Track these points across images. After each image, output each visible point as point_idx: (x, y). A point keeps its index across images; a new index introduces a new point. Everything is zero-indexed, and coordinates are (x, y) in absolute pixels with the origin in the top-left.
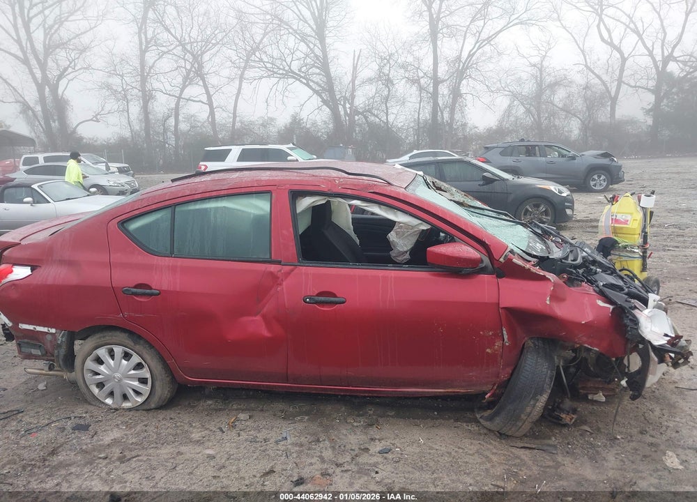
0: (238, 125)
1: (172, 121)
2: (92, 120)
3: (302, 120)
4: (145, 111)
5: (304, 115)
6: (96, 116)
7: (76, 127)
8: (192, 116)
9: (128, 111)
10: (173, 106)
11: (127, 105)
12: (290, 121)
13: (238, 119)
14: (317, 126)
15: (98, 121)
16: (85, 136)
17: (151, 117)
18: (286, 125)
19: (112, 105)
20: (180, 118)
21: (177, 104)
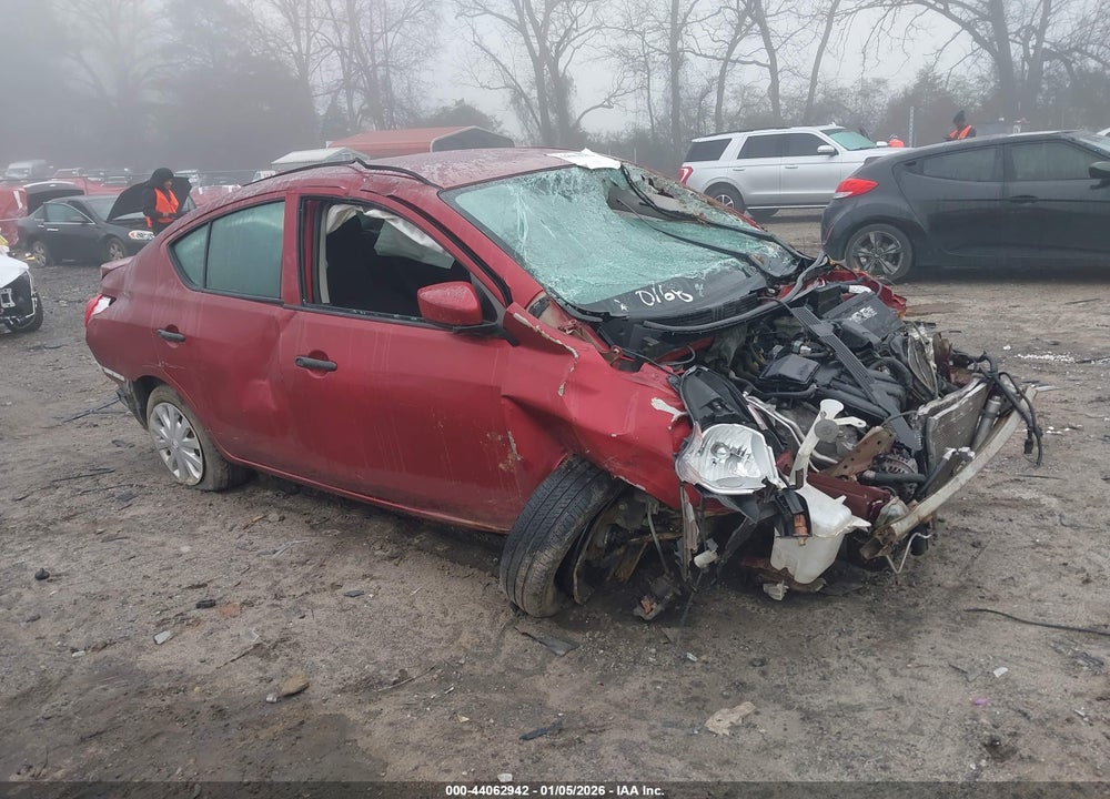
0: (819, 97)
1: (712, 98)
2: (602, 106)
3: (940, 77)
4: (675, 86)
5: (942, 69)
6: (608, 100)
7: (580, 118)
8: (746, 88)
9: (648, 89)
10: (716, 73)
11: (648, 78)
12: (916, 81)
13: (819, 86)
14: (964, 87)
15: (610, 107)
16: (590, 132)
17: (682, 94)
18: (906, 90)
19: (631, 81)
20: (726, 93)
21: (723, 72)
